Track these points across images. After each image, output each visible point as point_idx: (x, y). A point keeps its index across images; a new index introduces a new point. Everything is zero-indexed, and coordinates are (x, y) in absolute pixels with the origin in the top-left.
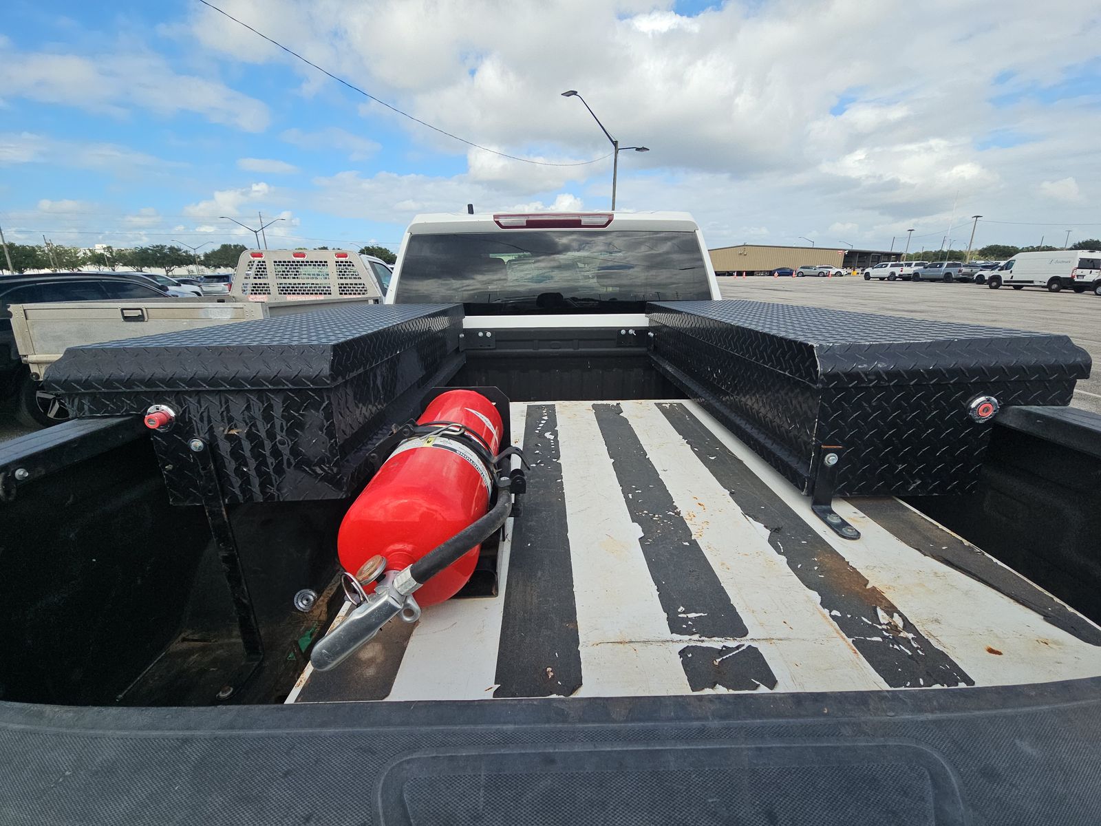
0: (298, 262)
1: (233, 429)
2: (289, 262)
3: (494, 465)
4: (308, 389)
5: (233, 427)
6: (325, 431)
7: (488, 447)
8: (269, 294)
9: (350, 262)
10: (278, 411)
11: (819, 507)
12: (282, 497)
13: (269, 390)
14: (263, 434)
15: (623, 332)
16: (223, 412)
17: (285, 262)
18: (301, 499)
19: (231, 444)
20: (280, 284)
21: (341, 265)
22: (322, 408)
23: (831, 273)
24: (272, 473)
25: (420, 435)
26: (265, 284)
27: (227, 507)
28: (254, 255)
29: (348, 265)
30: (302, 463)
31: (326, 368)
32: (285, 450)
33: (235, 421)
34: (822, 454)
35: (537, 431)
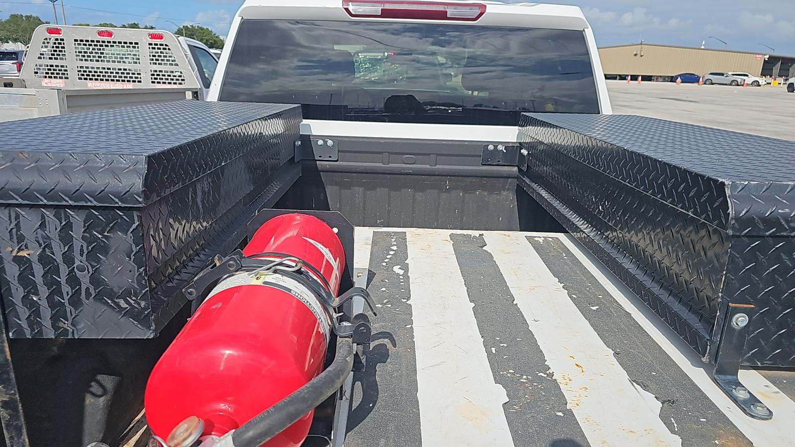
0: (104, 42)
1: (23, 250)
2: (92, 41)
3: (334, 309)
4: (116, 207)
5: (23, 247)
6: (133, 258)
7: (327, 283)
8: (67, 78)
9: (166, 45)
10: (77, 232)
11: (722, 377)
12: (77, 333)
13: (70, 207)
14: (59, 258)
15: (491, 147)
16: (12, 229)
17: (87, 41)
18: (100, 338)
19: (20, 268)
20: (81, 67)
21: (154, 48)
22: (131, 230)
23: (746, 82)
24: (67, 304)
25: (249, 270)
26: (62, 66)
27: (11, 341)
28: (51, 31)
29: (164, 49)
30: (104, 294)
31: (138, 183)
32: (85, 279)
33: (26, 241)
34: (729, 314)
35: (384, 264)
